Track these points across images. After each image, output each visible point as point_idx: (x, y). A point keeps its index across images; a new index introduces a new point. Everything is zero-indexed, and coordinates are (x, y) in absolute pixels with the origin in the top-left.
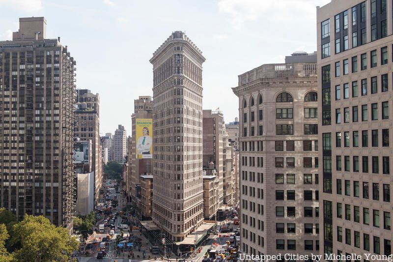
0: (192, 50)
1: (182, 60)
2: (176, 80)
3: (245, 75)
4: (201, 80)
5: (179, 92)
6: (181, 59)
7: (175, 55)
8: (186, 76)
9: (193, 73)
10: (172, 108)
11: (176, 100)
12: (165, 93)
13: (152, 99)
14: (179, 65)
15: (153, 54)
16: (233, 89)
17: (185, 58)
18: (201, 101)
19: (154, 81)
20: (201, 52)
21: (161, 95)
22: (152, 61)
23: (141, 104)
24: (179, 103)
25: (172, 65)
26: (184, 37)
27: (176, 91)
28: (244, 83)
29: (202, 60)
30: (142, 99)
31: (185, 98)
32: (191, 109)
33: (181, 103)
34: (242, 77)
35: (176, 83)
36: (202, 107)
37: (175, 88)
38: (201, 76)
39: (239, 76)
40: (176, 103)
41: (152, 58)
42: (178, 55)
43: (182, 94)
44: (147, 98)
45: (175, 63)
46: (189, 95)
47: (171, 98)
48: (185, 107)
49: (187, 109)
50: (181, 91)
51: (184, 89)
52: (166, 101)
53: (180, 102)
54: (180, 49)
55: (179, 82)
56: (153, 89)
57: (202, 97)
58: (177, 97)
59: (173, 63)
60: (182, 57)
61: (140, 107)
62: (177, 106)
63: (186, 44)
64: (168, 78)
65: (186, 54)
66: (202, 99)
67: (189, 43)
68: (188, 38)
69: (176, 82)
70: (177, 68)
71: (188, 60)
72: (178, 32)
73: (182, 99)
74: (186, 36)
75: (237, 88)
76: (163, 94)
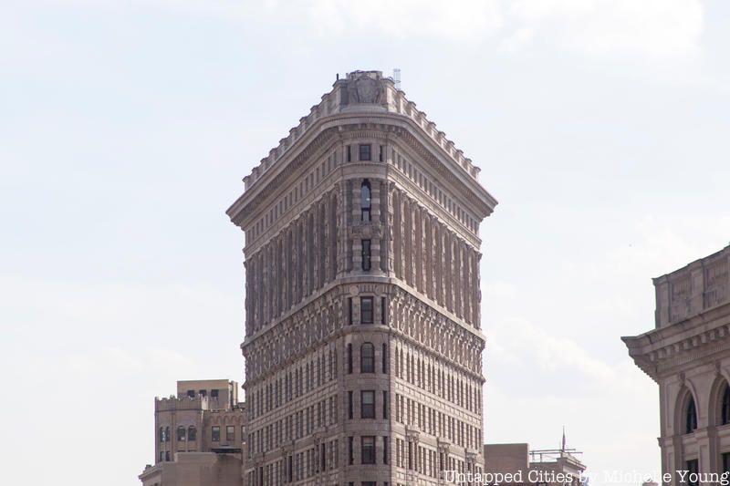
0: (431, 160)
1: (383, 207)
2: (356, 301)
3: (684, 274)
4: (476, 297)
5: (372, 361)
6: (377, 201)
7: (350, 183)
8: (403, 284)
9: (435, 267)
10: (337, 435)
11: (356, 398)
12: (303, 363)
13: (241, 397)
14: (367, 231)
15: (247, 179)
16: (630, 342)
17: (399, 196)
18: (476, 404)
19: (250, 305)
20: (476, 170)
21: (282, 375)
22: (241, 214)
23: (186, 421)
24: (368, 412)
25: (335, 230)
26: (390, 99)
27: (356, 354)
28: (684, 314)
29: (478, 205)
30: (190, 392)
31: (401, 387)
32: (427, 441)
33: (379, 409)
34: (669, 287)
35: (357, 318)
36: (480, 433)
37: (349, 339)
38: (476, 281)
39: (656, 281)
40: (357, 411)
41: (241, 200)
42: (366, 182)
43: (385, 369)
44: (217, 391)
45: (350, 220)
46: (419, 376)
47: (332, 389)
48: (398, 431)
49: (411, 438)
50: (378, 354)
51: (395, 344)
52: (307, 400)
53: (375, 406)
54: (375, 152)
55: (371, 311)
56: (244, 347)
57: (482, 382)
58: (359, 381)
59: (342, 223)
60: (383, 195)
61: (181, 432)
62: (359, 425)
63: (401, 132)
64: (316, 294)
65: (403, 181)
66: (479, 395)
67: (417, 129)
68: (410, 105)
69: (357, 310)
70: (357, 247)
71: (412, 205)
72: (364, 74)
73: (386, 394)
74: (399, 94)
75: (648, 336)
76: (293, 368)
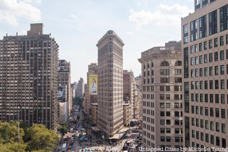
0: (118, 40)
1: (113, 45)
2: (110, 55)
3: (144, 52)
4: (122, 55)
5: (111, 61)
6: (112, 44)
7: (109, 42)
8: (115, 53)
9: (118, 51)
10: (107, 69)
11: (110, 65)
12: (104, 61)
13: (97, 65)
14: (111, 47)
15: (98, 42)
16: (139, 60)
17: (114, 44)
18: (122, 66)
19: (98, 55)
20: (122, 41)
21: (102, 63)
22: (97, 45)
23: (92, 67)
24: (111, 67)
25: (107, 47)
26: (113, 33)
27: (110, 60)
28: (144, 56)
29: (123, 45)
30: (92, 64)
31: (114, 64)
32: (117, 70)
33: (112, 66)
34: (143, 54)
35: (110, 57)
36: (122, 69)
37: (109, 59)
38: (122, 53)
39: (141, 53)
40: (110, 66)
41: (98, 44)
42: (111, 42)
43: (113, 62)
44: (95, 64)
45: (109, 46)
46: (116, 63)
47: (107, 64)
48: (114, 69)
49: (115, 69)
50: (112, 60)
51: (114, 59)
52: (104, 65)
53: (111, 66)
54: (112, 39)
55: (111, 56)
56: (98, 60)
57: (123, 63)
58: (110, 63)
59: (108, 46)
60: (113, 44)
61: (91, 68)
62: (110, 68)
63: (114, 37)
64: (105, 54)
65: (115, 42)
66: (122, 65)
67: (116, 37)
68: (115, 34)
69: (110, 56)
70: (110, 49)
71: (116, 45)
72: (111, 31)
73: (113, 65)
74: (114, 33)
75: (140, 59)
76: (103, 62)
